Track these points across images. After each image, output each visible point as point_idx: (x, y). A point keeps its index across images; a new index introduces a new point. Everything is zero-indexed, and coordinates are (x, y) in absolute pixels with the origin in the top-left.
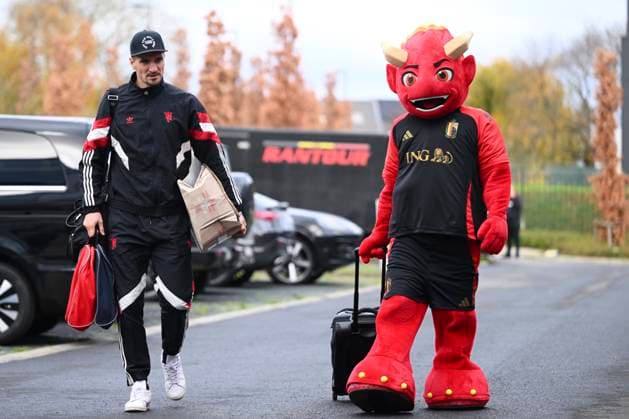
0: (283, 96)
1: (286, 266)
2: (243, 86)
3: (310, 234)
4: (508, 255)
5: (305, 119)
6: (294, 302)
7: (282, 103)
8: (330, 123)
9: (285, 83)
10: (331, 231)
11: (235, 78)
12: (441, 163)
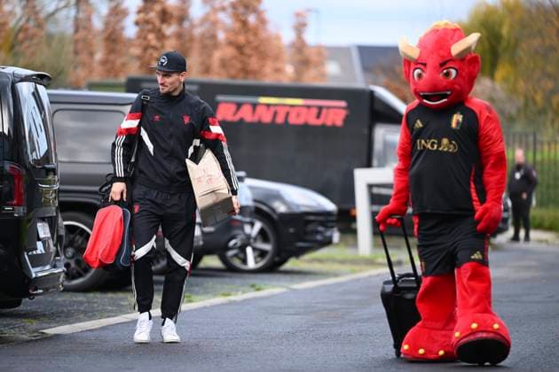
0: (241, 39)
1: (242, 249)
2: (193, 26)
3: (274, 210)
4: (516, 238)
5: (268, 69)
6: (251, 294)
7: (239, 48)
8: (299, 73)
9: (244, 23)
10: (298, 206)
11: (182, 18)
12: (448, 151)
